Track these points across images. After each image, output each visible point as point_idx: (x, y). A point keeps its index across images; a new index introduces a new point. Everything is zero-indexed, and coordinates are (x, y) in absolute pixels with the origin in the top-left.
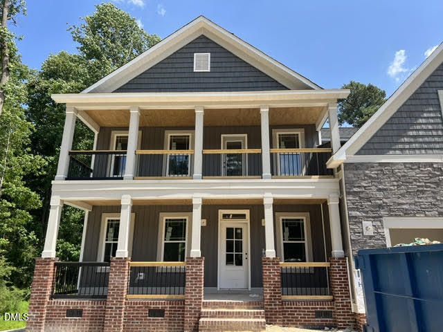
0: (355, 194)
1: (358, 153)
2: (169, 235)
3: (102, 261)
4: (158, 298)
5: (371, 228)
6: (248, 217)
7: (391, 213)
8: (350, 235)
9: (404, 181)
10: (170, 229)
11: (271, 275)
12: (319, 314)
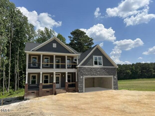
0: (80, 72)
1: (81, 65)
2: (45, 78)
3: (31, 84)
4: (48, 89)
5: (82, 77)
6: (60, 75)
7: (85, 75)
8: (79, 79)
9: (87, 70)
10: (45, 77)
11: (67, 85)
12: (73, 90)
